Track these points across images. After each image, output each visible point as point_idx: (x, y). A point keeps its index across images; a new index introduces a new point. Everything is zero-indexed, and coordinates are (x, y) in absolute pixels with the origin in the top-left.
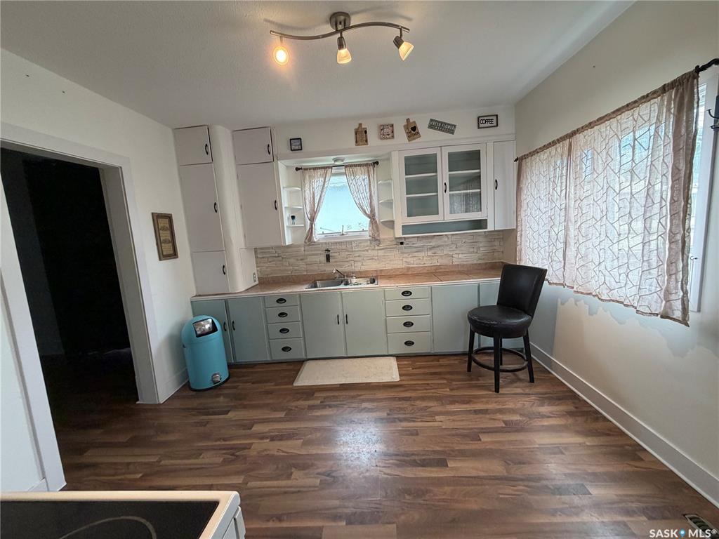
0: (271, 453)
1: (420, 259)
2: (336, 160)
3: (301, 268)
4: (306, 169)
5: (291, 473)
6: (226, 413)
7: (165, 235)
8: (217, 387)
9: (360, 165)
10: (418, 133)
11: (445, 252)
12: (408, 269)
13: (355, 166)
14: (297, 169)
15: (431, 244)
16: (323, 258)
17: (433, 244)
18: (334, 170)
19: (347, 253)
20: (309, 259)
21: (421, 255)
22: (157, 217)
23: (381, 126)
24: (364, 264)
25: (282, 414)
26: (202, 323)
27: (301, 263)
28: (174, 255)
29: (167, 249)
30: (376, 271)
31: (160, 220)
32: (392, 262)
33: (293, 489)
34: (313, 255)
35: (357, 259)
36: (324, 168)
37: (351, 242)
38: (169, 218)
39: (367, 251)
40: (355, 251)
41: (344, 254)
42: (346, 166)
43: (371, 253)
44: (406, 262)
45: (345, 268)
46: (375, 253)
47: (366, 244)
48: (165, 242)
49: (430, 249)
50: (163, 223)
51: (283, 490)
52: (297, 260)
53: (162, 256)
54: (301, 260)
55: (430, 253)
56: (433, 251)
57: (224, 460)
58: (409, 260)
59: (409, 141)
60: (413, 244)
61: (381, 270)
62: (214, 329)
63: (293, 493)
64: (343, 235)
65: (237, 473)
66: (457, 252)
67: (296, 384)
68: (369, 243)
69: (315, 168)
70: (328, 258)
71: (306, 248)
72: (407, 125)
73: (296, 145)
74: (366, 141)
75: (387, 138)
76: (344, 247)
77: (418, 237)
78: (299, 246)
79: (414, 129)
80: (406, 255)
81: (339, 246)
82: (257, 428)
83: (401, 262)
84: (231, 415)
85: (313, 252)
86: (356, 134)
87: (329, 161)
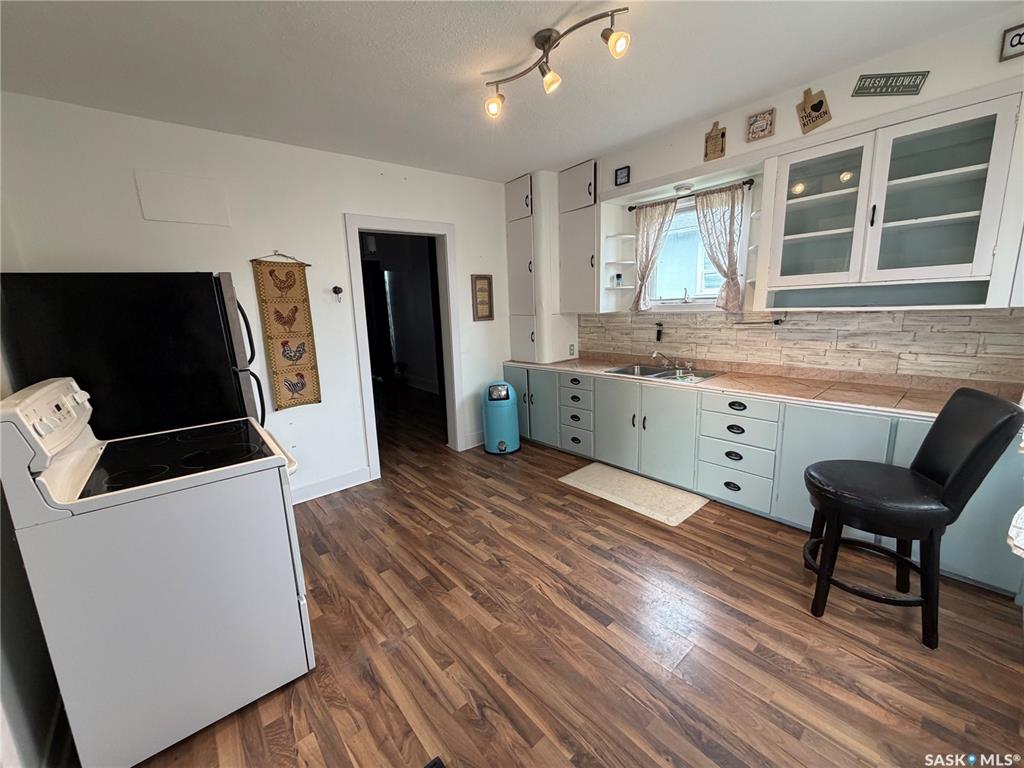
0: (483, 521)
1: (818, 355)
2: (678, 189)
3: (625, 346)
4: (641, 208)
5: (478, 542)
6: (487, 477)
7: (482, 296)
8: (502, 455)
9: (721, 191)
10: (826, 113)
11: (881, 347)
12: (791, 369)
13: (712, 192)
14: (631, 209)
15: (848, 328)
16: (655, 336)
17: (853, 326)
18: (681, 204)
19: (688, 331)
20: (636, 334)
21: (821, 346)
22: (475, 278)
23: (751, 117)
24: (711, 350)
25: (520, 498)
26: (500, 388)
27: (625, 338)
28: (490, 317)
29: (483, 310)
30: (730, 363)
31: (478, 282)
32: (760, 354)
33: (467, 552)
34: (642, 329)
35: (702, 341)
36: (666, 202)
37: (695, 315)
38: (488, 279)
39: (720, 330)
40: (699, 329)
41: (683, 332)
42: (698, 196)
43: (725, 334)
44: (788, 355)
45: (683, 353)
46: (732, 335)
47: (718, 319)
48: (482, 303)
49: (845, 337)
50: (482, 285)
51: (461, 547)
52: (622, 334)
53: (477, 317)
54: (627, 334)
55: (842, 345)
56: (850, 342)
57: (453, 509)
58: (795, 353)
59: (804, 133)
60: (808, 325)
61: (739, 365)
62: (507, 397)
63: (466, 554)
64: (686, 302)
65: (451, 521)
66: (915, 349)
67: (560, 480)
68: (723, 318)
69: (654, 205)
70: (659, 335)
71: (634, 318)
72: (805, 102)
73: (623, 176)
74: (722, 150)
75: (760, 138)
76: (684, 321)
77: (820, 313)
78: (626, 315)
79: (818, 106)
80: (790, 344)
81: (676, 319)
82: (494, 500)
83: (776, 355)
84: (489, 481)
85: (640, 326)
86: (707, 142)
87: (668, 192)
